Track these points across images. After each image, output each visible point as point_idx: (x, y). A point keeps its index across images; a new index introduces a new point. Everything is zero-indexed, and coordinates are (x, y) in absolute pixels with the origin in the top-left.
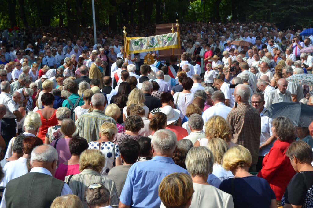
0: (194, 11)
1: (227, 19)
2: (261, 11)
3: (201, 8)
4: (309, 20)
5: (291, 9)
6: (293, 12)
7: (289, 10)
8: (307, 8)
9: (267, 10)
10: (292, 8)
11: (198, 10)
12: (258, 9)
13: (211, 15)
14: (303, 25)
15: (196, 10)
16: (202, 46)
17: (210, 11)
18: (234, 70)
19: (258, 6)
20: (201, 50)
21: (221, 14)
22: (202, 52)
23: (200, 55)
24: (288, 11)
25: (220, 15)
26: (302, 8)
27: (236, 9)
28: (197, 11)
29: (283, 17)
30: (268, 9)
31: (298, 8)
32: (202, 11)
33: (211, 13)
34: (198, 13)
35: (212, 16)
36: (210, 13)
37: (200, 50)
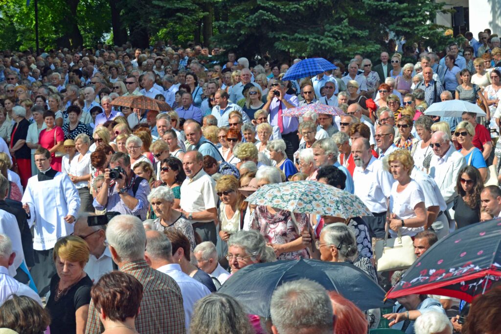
0: (12, 24)
1: (101, 43)
2: (187, 18)
3: (27, 15)
4: (307, 36)
5: (261, 11)
6: (265, 17)
7: (257, 14)
8: (302, 8)
9: (201, 15)
10: (264, 8)
11: (21, 22)
12: (179, 14)
13: (56, 32)
14: (294, 50)
15: (15, 19)
16: (32, 118)
17: (53, 23)
18: (120, 177)
19: (176, 5)
20: (30, 127)
21: (85, 30)
22: (33, 132)
23: (28, 141)
24: (252, 17)
25: (82, 33)
26: (287, 7)
27: (121, 14)
28: (20, 24)
29: (242, 32)
30: (203, 12)
31: (279, 8)
32: (32, 22)
33: (55, 27)
34: (22, 28)
35: (61, 35)
36: (54, 29)
37: (28, 128)
